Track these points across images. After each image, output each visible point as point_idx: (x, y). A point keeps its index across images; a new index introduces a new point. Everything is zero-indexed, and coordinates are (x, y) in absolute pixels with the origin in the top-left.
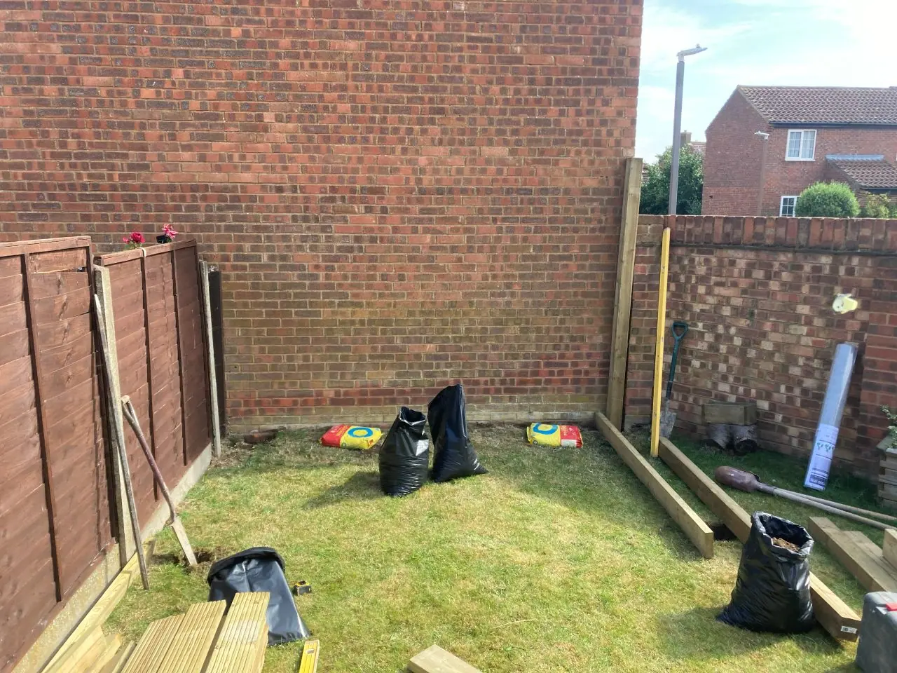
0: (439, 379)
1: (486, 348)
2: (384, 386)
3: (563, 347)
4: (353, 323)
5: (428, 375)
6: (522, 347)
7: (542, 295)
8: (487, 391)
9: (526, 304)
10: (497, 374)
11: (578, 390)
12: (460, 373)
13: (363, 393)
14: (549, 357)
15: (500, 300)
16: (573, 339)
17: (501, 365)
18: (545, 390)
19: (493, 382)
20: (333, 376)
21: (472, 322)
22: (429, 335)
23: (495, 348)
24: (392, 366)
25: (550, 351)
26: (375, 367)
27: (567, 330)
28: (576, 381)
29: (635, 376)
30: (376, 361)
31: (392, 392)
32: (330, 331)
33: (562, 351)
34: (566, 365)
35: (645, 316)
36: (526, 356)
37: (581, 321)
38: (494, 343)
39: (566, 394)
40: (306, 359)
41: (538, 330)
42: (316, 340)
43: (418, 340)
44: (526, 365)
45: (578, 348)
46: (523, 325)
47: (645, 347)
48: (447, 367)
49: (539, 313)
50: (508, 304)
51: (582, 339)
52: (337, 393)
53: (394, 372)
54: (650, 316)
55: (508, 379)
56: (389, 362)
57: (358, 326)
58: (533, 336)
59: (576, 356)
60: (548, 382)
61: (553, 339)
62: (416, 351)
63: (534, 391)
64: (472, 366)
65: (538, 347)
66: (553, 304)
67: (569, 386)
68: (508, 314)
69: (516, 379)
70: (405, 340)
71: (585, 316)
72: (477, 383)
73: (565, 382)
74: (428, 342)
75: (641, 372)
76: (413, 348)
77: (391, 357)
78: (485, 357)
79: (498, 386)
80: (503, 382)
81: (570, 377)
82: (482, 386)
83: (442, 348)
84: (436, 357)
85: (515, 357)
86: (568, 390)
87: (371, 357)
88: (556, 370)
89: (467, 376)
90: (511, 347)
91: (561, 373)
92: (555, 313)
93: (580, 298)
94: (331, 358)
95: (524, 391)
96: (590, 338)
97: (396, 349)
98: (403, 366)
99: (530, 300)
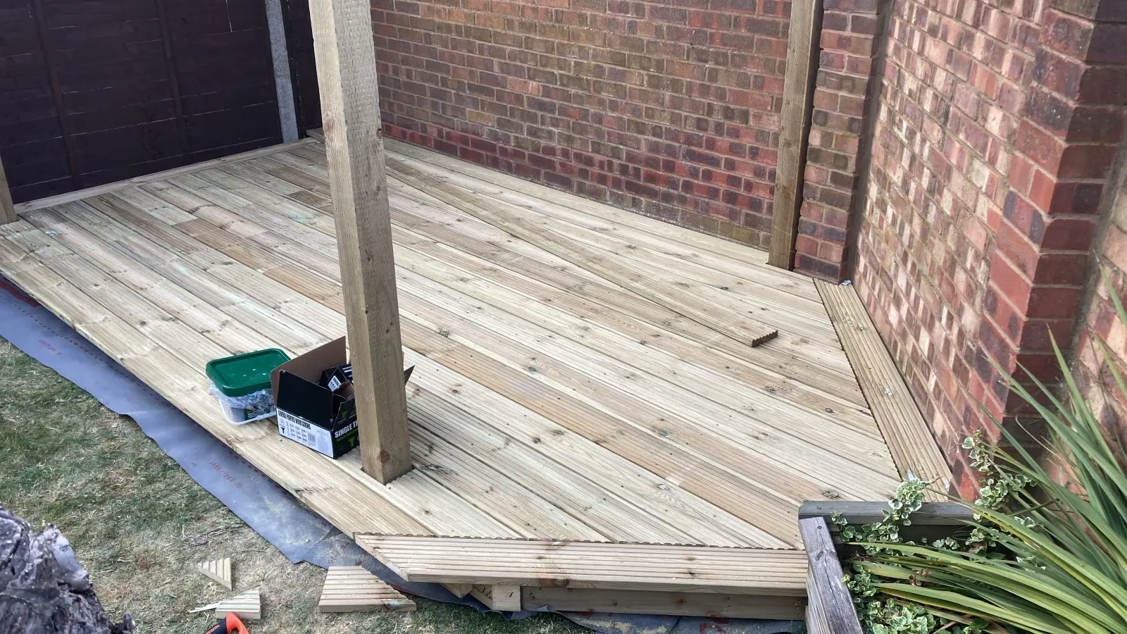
0: (543, 142)
1: (601, 102)
2: (485, 138)
3: (712, 126)
4: (448, 28)
5: (533, 133)
6: (650, 114)
7: (683, 17)
8: (602, 179)
9: (658, 31)
10: (616, 153)
11: (733, 215)
12: (569, 139)
13: (464, 140)
14: (689, 140)
15: (620, 17)
16: (729, 113)
17: (622, 140)
18: (683, 200)
19: (610, 164)
20: (435, 105)
21: (583, 52)
22: (530, 64)
23: (614, 106)
24: (492, 107)
25: (690, 130)
26: (475, 103)
27: (721, 95)
28: (731, 198)
29: (814, 213)
30: (475, 96)
31: (492, 148)
32: (428, 38)
33: (711, 134)
34: (715, 162)
35: (840, 88)
36: (657, 132)
37: (743, 81)
38: (611, 96)
39: (715, 216)
40: (409, 75)
41: (675, 86)
42: (418, 50)
43: (519, 72)
44: (655, 148)
45: (735, 133)
46: (653, 71)
47: (837, 156)
48: (554, 126)
49: (676, 51)
50: (632, 26)
51: (745, 116)
52: (440, 132)
53: (496, 117)
54: (851, 91)
55: (631, 165)
56: (488, 99)
57: (454, 36)
58: (668, 95)
59: (733, 149)
60: (688, 187)
61: (695, 107)
62: (517, 90)
63: (667, 198)
64: (583, 130)
65: (675, 119)
66: (699, 37)
67: (720, 203)
68: (632, 47)
69: (643, 169)
70: (505, 69)
71: (751, 71)
72: (589, 162)
73: (713, 193)
74: (530, 78)
75: (826, 208)
76: (514, 84)
77: (489, 92)
78: (599, 119)
79: (617, 174)
80: (624, 170)
81: (723, 187)
82: (596, 170)
83: (547, 92)
84: (542, 106)
85: (641, 129)
86: (717, 212)
87: (471, 87)
88: (703, 167)
89: (576, 148)
90: (635, 111)
91: (708, 176)
92: (702, 57)
93: (743, 32)
94: (432, 79)
95: (652, 194)
96: (758, 117)
97: (494, 80)
98: (502, 110)
99: (665, 24)
